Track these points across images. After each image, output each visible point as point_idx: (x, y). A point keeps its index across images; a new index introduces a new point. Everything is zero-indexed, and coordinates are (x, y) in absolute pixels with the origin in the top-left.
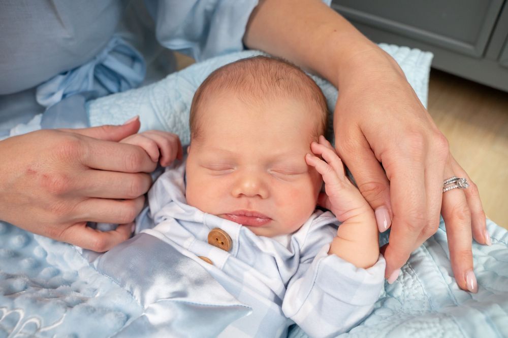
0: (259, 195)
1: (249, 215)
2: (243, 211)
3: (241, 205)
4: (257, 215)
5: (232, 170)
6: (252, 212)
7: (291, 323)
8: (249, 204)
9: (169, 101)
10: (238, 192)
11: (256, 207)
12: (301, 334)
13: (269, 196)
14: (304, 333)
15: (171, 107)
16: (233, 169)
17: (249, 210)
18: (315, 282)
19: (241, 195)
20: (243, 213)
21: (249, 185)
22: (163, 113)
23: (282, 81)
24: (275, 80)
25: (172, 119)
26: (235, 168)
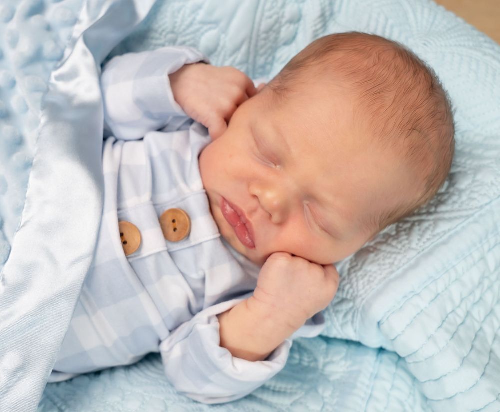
0: (271, 216)
1: (243, 220)
2: (242, 212)
3: (245, 205)
4: (248, 227)
6: (248, 221)
8: (253, 211)
10: (257, 191)
16: (276, 165)
17: (247, 217)
19: (255, 197)
20: (240, 214)
22: (268, 6)
23: (415, 135)
24: (409, 127)
25: (271, 21)
26: (278, 167)
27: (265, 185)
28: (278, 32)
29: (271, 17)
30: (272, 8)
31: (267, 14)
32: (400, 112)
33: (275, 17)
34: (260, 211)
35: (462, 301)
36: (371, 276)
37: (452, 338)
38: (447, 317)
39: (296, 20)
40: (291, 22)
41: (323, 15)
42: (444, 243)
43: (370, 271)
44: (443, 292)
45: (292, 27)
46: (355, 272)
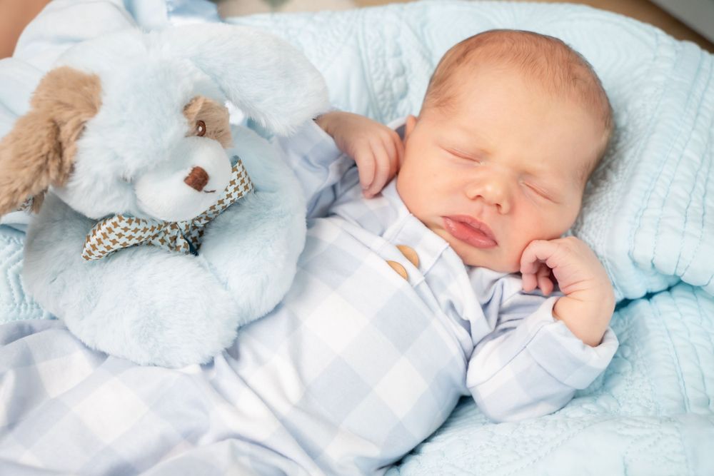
0: (498, 206)
1: (476, 226)
2: (471, 218)
4: (484, 230)
5: (476, 164)
6: (481, 224)
7: (466, 393)
8: (481, 213)
9: (384, 55)
10: (477, 192)
11: (488, 219)
12: (476, 411)
13: (512, 211)
14: (481, 412)
15: (385, 64)
16: (479, 163)
17: (478, 219)
18: (525, 347)
19: (478, 197)
20: (469, 221)
21: (493, 190)
22: (373, 69)
25: (381, 82)
26: (482, 164)
27: (480, 183)
28: (391, 89)
29: (379, 78)
30: (376, 70)
31: (375, 76)
32: (558, 67)
33: (383, 77)
34: (486, 208)
35: (690, 195)
36: (595, 223)
37: (703, 225)
38: (686, 213)
39: (402, 71)
40: (397, 75)
41: (424, 57)
42: (639, 162)
43: (592, 220)
44: (666, 196)
45: (401, 80)
46: (579, 230)
